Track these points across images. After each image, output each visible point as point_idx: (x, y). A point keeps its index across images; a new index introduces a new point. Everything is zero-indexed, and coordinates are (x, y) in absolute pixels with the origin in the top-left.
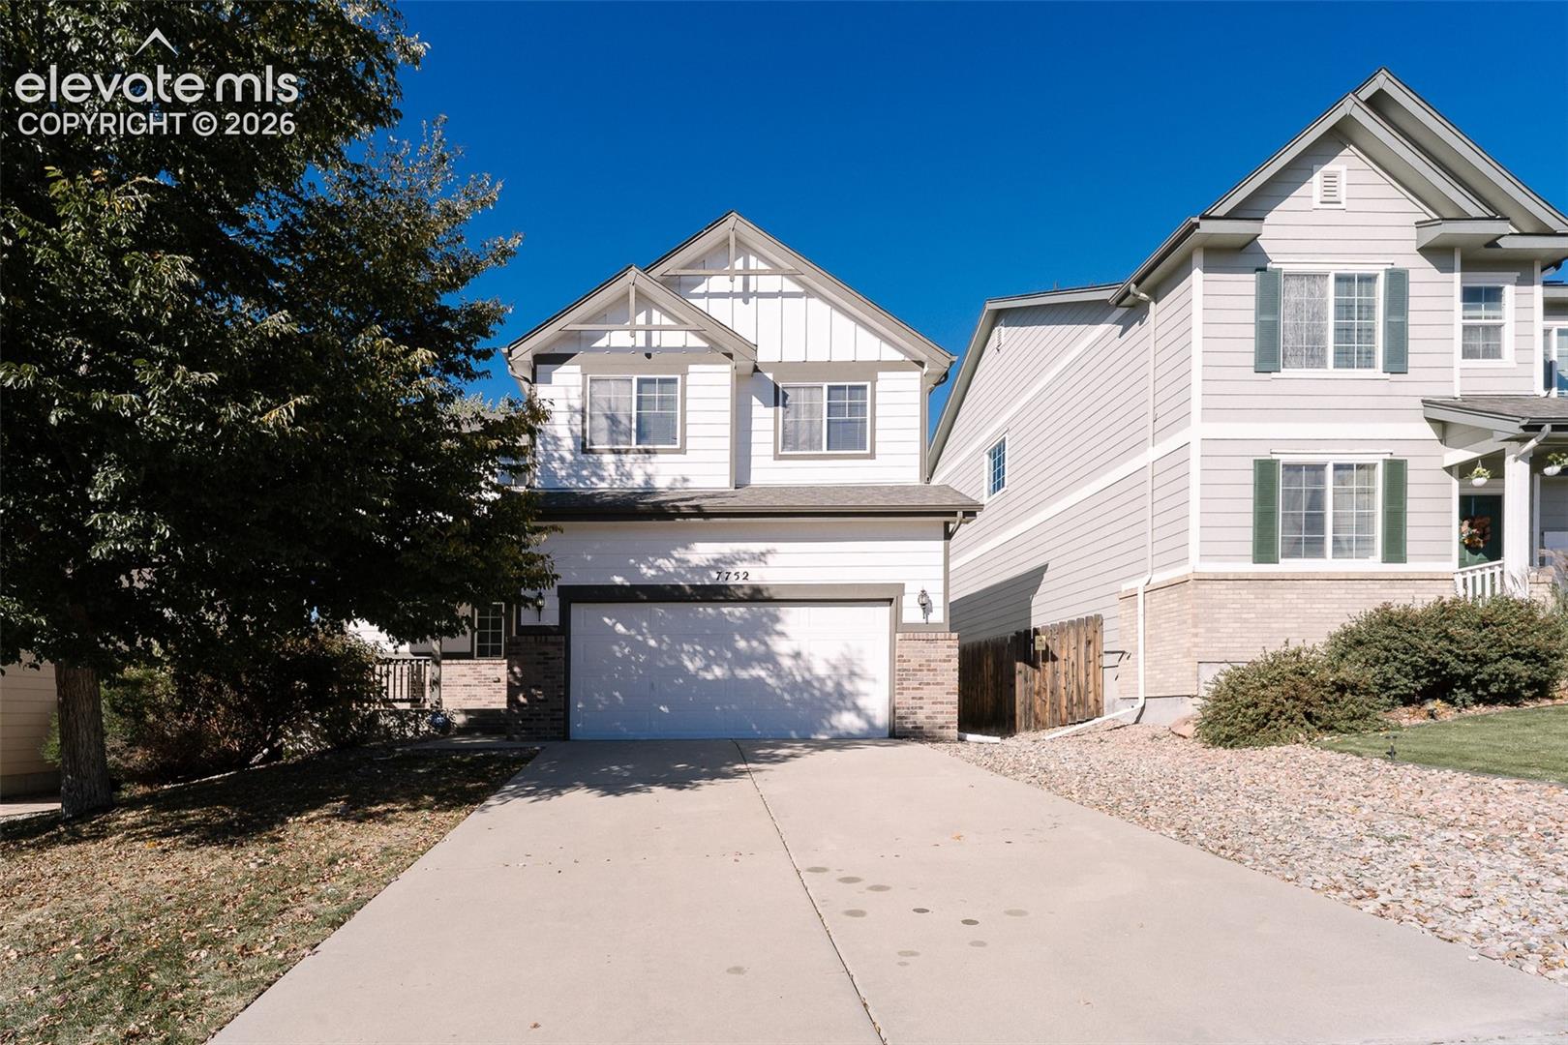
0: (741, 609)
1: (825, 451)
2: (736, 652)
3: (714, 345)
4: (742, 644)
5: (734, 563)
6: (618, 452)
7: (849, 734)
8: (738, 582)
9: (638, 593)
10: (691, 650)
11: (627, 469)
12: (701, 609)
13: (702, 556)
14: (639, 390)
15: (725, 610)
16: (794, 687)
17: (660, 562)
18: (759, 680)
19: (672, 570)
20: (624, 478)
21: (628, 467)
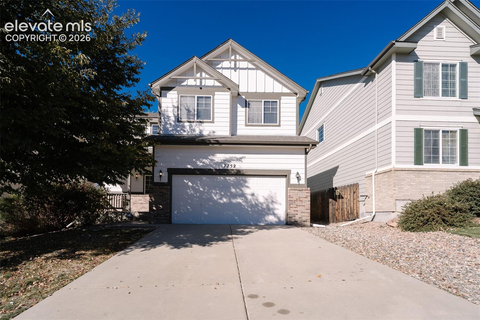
0: (233, 178)
1: (263, 124)
2: (231, 193)
3: (224, 85)
4: (233, 190)
5: (230, 161)
6: (190, 122)
7: (271, 223)
8: (232, 168)
9: (196, 171)
10: (215, 192)
11: (194, 128)
12: (219, 178)
13: (219, 159)
14: (198, 100)
15: (227, 178)
16: (252, 206)
17: (204, 160)
18: (239, 203)
19: (208, 163)
20: (192, 131)
21: (194, 127)
